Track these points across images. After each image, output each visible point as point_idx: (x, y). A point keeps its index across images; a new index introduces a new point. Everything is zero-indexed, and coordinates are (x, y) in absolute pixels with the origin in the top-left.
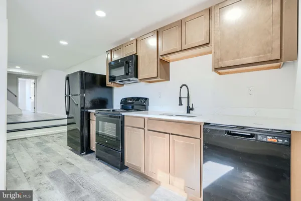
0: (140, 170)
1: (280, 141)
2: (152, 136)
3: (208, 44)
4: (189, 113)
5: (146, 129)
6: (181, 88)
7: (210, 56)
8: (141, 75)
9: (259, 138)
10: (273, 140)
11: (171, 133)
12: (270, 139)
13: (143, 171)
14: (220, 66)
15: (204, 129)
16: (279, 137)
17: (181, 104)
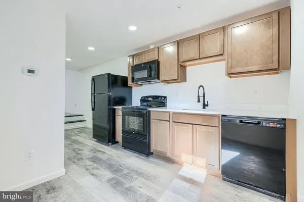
0: (166, 154)
1: (279, 125)
2: (177, 127)
3: (222, 55)
4: (205, 108)
5: (171, 121)
6: (199, 88)
7: (224, 63)
8: (163, 78)
9: (264, 124)
10: (274, 126)
11: (193, 123)
12: (271, 125)
13: (168, 155)
14: (232, 72)
15: (222, 119)
16: (278, 123)
17: (199, 101)
